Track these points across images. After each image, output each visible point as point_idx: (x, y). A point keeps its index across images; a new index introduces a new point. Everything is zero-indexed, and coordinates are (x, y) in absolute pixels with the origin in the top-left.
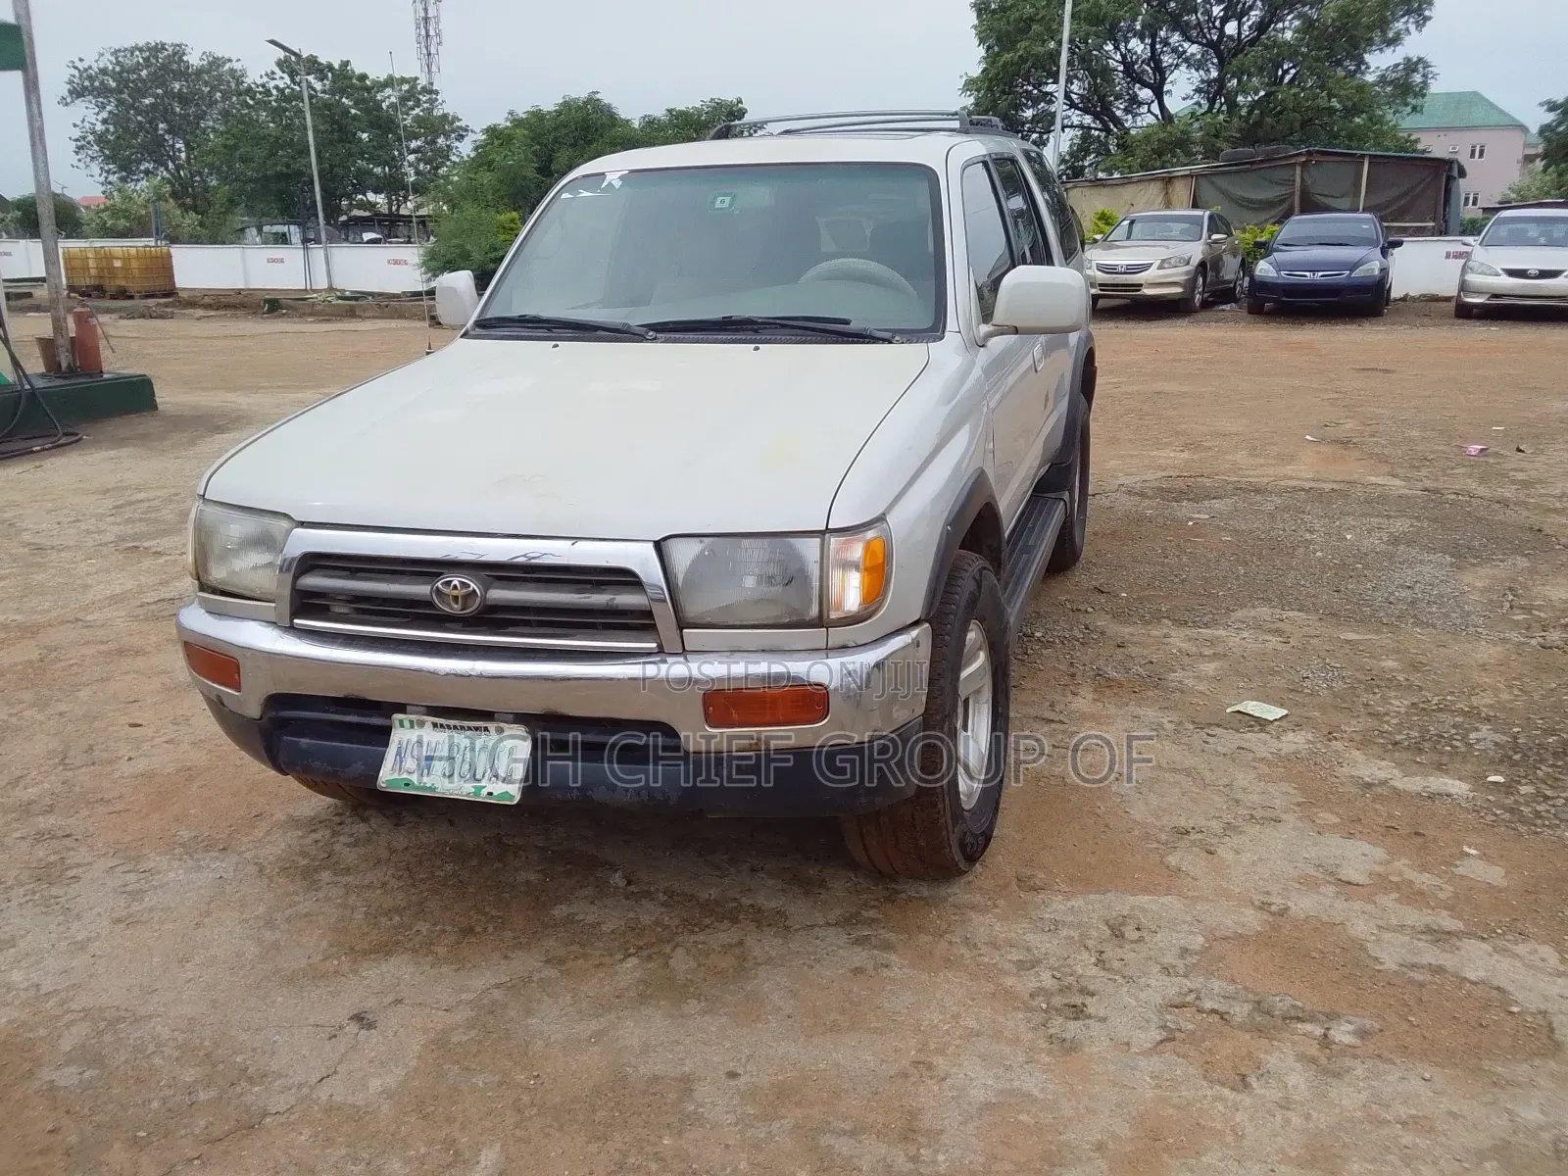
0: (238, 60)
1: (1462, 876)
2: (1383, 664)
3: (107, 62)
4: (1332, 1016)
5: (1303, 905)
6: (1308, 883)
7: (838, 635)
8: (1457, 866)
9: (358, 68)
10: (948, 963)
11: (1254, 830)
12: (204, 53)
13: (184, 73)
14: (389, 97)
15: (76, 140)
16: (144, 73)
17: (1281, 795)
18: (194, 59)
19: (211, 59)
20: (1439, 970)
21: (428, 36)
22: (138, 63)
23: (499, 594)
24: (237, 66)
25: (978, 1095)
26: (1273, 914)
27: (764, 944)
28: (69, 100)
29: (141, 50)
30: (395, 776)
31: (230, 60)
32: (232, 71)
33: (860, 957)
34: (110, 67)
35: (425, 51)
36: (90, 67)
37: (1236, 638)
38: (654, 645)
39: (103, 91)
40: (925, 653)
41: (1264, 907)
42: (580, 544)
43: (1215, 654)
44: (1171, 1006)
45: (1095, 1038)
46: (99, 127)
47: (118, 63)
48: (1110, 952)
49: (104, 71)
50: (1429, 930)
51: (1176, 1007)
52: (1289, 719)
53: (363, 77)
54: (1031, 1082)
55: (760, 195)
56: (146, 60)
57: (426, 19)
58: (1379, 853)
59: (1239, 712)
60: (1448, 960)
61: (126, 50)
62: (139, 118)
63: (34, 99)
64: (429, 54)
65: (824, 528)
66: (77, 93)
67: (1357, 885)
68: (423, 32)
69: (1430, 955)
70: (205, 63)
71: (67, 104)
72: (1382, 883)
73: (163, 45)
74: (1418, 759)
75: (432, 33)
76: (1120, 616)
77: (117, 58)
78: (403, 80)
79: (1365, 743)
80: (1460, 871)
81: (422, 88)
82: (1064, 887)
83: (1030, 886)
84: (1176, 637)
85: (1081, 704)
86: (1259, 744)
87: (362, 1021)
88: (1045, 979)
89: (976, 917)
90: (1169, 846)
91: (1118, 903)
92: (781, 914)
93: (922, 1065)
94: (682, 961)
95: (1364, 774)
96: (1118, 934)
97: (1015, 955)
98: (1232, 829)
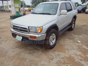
4: (69, 64)
5: (73, 56)
6: (74, 54)
10: (46, 55)
11: (73, 50)
17: (76, 48)
20: (79, 62)
25: (42, 63)
30: (16, 39)
37: (81, 36)
38: (28, 33)
40: (45, 35)
41: (70, 55)
45: (52, 62)
48: (57, 56)
50: (81, 59)
51: (59, 61)
52: (81, 43)
54: (46, 63)
55: (48, 5)
58: (81, 53)
59: (77, 42)
60: (80, 62)
67: (78, 55)
69: (80, 61)
72: (80, 55)
76: (74, 34)
79: (85, 45)
80: (86, 55)
83: (55, 51)
84: (77, 36)
85: (67, 39)
86: (77, 44)
87: (14, 51)
88: (52, 57)
89: (50, 52)
90: (66, 50)
91: (60, 53)
92: (39, 50)
93: (40, 61)
94: (32, 51)
95: (84, 47)
96: (58, 55)
97: (51, 55)
98: (71, 49)
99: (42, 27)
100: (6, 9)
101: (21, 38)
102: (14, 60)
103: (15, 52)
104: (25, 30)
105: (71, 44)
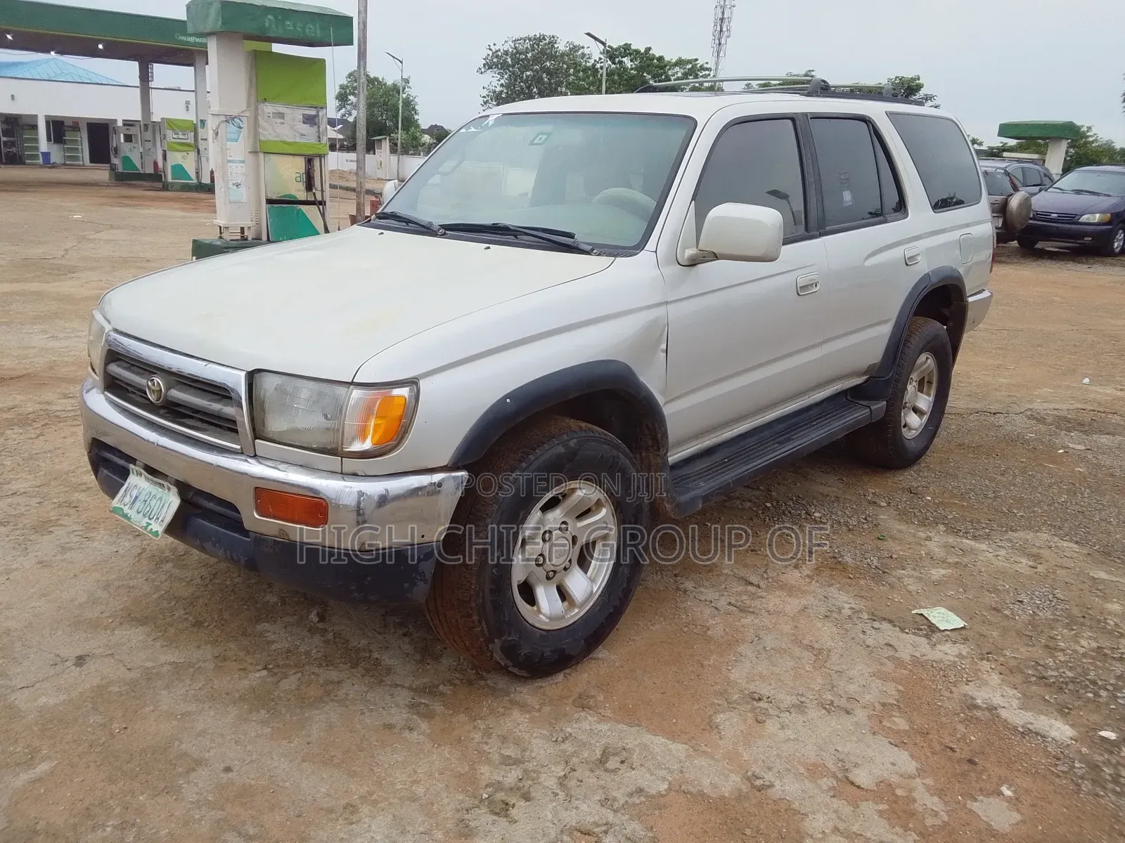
0: (588, 47)
1: (971, 811)
2: (1109, 606)
3: (509, 47)
5: (788, 788)
6: (815, 771)
7: (350, 465)
8: (976, 800)
9: (656, 52)
10: (456, 742)
11: (814, 713)
12: (567, 42)
13: (552, 57)
14: (677, 73)
15: (484, 97)
16: (529, 55)
17: (878, 692)
18: (561, 47)
19: (571, 46)
21: (721, 31)
22: (527, 48)
23: (177, 394)
24: (586, 51)
26: (753, 786)
27: (354, 687)
28: (483, 70)
29: (530, 40)
30: (118, 505)
31: (583, 48)
32: (583, 55)
33: (399, 716)
34: (510, 50)
35: (717, 42)
36: (499, 50)
37: (990, 554)
38: (239, 447)
39: (503, 66)
41: (752, 778)
42: (211, 365)
43: (957, 563)
44: (578, 831)
45: (491, 833)
46: (499, 89)
47: (515, 48)
48: (582, 772)
49: (506, 53)
51: (582, 833)
52: (963, 632)
53: (661, 59)
55: (574, 135)
56: (532, 46)
57: (722, 20)
58: (911, 766)
59: (922, 615)
61: (521, 39)
62: (522, 84)
63: (362, 63)
64: (720, 44)
65: (350, 381)
66: (489, 66)
67: (859, 787)
68: (719, 29)
70: (568, 49)
71: (482, 73)
72: (883, 792)
73: (544, 36)
74: (1047, 697)
75: (724, 29)
76: (904, 516)
77: (515, 44)
78: (689, 62)
79: (1010, 671)
80: (975, 806)
81: (701, 66)
82: (609, 713)
83: (583, 703)
84: (936, 541)
85: (793, 577)
86: (910, 645)
87: (80, 660)
88: (511, 776)
89: (516, 714)
90: (731, 706)
91: (633, 737)
92: (389, 670)
93: (351, 808)
94: (290, 683)
95: (981, 696)
96: (603, 761)
97: (510, 751)
98: (800, 707)
99: (412, 382)
100: (175, 158)
101: (172, 502)
102: (43, 767)
103: (91, 666)
104: (216, 406)
105: (826, 634)
